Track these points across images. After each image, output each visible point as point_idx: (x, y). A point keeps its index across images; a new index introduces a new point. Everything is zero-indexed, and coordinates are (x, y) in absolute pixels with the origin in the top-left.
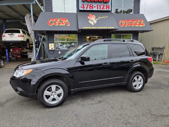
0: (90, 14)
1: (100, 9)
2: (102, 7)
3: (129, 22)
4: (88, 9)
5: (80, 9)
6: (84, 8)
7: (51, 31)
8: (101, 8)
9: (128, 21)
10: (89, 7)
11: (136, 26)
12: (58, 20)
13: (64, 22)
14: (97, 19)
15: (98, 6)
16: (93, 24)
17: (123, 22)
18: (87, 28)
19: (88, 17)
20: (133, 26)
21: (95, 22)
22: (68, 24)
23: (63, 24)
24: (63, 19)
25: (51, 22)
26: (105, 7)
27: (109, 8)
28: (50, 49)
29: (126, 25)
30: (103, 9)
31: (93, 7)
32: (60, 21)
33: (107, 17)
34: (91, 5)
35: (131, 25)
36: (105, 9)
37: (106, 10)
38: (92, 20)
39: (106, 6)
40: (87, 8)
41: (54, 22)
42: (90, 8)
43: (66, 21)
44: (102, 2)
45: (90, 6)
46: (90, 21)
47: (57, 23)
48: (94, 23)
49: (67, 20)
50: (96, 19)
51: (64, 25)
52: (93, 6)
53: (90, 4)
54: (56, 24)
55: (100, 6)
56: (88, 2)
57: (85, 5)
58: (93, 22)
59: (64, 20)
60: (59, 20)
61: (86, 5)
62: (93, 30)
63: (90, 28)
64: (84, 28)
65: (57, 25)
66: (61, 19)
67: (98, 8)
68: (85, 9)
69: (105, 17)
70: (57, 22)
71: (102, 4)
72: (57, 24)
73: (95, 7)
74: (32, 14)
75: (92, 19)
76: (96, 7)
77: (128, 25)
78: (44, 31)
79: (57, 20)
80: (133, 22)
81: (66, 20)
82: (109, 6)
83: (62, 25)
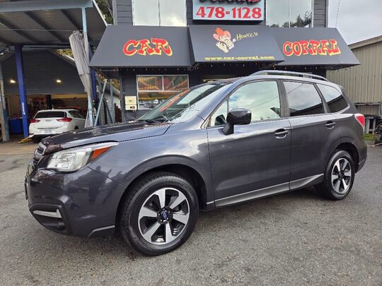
0: (218, 29)
1: (240, 16)
2: (244, 12)
3: (306, 46)
4: (214, 18)
5: (194, 18)
6: (203, 16)
7: (130, 69)
8: (243, 15)
9: (302, 43)
10: (214, 12)
11: (322, 54)
12: (147, 43)
13: (159, 47)
14: (234, 40)
15: (234, 10)
16: (226, 51)
17: (293, 46)
18: (213, 59)
19: (215, 35)
20: (314, 54)
21: (231, 46)
22: (169, 52)
23: (158, 51)
24: (157, 41)
25: (131, 47)
26: (251, 14)
27: (260, 15)
28: (128, 108)
29: (299, 53)
30: (246, 16)
31: (224, 12)
32: (151, 44)
33: (257, 34)
34: (220, 10)
35: (310, 52)
36: (250, 17)
37: (252, 19)
38: (223, 43)
39: (254, 11)
40: (210, 15)
41: (137, 48)
42: (217, 15)
43: (164, 46)
44: (244, 2)
45: (217, 10)
46: (219, 45)
47: (144, 49)
48: (228, 48)
49: (167, 43)
50: (232, 40)
51: (160, 54)
52: (223, 10)
53: (216, 6)
54: (142, 52)
55: (240, 10)
56: (213, 2)
57: (205, 8)
58: (225, 46)
59: (159, 44)
60: (149, 42)
61: (208, 8)
62: (228, 63)
63: (219, 59)
64: (207, 59)
65: (144, 54)
66: (154, 41)
67: (234, 16)
68: (206, 18)
69: (251, 34)
70: (143, 47)
71: (245, 5)
72: (145, 52)
73: (228, 13)
74: (85, 30)
75: (223, 40)
76: (232, 12)
77: (304, 52)
78: (114, 68)
79: (144, 42)
80: (315, 45)
81: (163, 43)
82: (260, 10)
83: (155, 53)
